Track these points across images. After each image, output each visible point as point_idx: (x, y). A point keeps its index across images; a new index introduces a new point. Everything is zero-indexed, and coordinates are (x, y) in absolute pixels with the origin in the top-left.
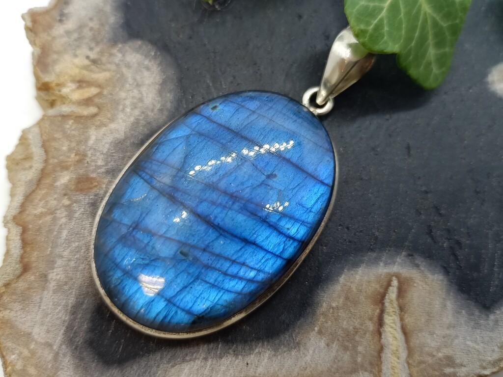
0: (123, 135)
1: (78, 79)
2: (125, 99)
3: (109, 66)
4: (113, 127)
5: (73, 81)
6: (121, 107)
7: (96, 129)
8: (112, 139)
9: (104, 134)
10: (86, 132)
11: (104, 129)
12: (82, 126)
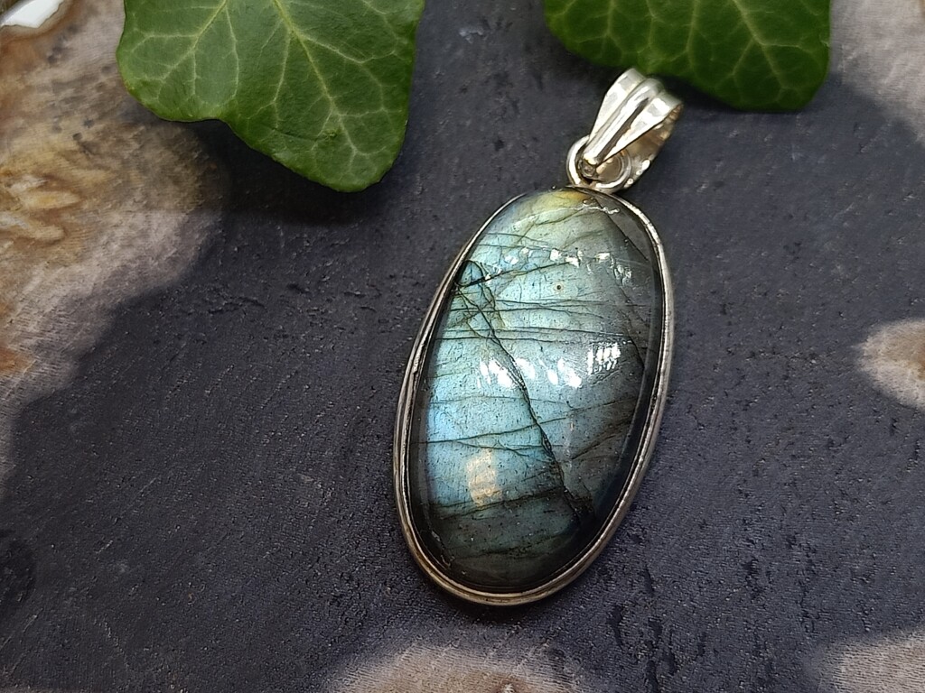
0: (91, 288)
1: (46, 171)
2: (116, 226)
3: (108, 161)
4: (78, 271)
5: (36, 174)
6: (104, 239)
7: (47, 267)
8: (68, 291)
9: (58, 280)
10: (28, 268)
11: (60, 270)
12: (24, 256)
